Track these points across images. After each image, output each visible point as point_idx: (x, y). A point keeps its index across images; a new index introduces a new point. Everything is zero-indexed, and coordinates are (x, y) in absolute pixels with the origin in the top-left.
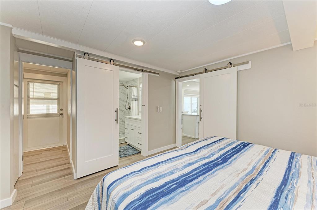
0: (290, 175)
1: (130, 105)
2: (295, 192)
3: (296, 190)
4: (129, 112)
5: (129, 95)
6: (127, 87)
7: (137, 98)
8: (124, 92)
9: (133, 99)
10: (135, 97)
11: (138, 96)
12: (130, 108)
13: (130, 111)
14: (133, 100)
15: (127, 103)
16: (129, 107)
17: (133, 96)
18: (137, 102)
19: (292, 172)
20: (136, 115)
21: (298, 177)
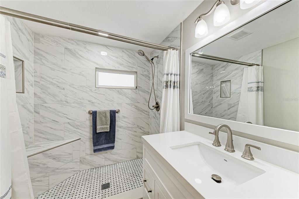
1: (158, 100)
4: (155, 115)
5: (155, 79)
6: (152, 59)
7: (177, 79)
8: (146, 73)
9: (167, 82)
10: (172, 78)
11: (182, 74)
12: (157, 107)
13: (160, 114)
14: (167, 86)
15: (153, 95)
16: (157, 104)
17: (167, 75)
18: (177, 90)
20: (174, 131)
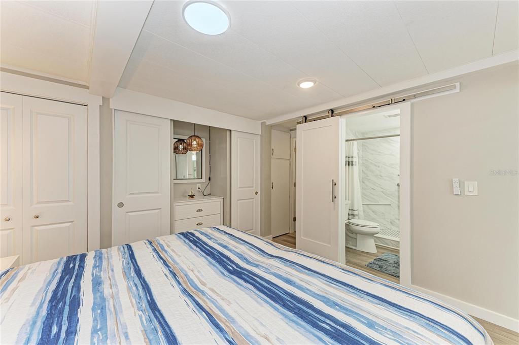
0: (132, 266)
2: (121, 254)
3: (121, 257)
19: (132, 269)
21: (124, 268)
